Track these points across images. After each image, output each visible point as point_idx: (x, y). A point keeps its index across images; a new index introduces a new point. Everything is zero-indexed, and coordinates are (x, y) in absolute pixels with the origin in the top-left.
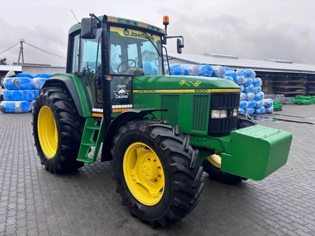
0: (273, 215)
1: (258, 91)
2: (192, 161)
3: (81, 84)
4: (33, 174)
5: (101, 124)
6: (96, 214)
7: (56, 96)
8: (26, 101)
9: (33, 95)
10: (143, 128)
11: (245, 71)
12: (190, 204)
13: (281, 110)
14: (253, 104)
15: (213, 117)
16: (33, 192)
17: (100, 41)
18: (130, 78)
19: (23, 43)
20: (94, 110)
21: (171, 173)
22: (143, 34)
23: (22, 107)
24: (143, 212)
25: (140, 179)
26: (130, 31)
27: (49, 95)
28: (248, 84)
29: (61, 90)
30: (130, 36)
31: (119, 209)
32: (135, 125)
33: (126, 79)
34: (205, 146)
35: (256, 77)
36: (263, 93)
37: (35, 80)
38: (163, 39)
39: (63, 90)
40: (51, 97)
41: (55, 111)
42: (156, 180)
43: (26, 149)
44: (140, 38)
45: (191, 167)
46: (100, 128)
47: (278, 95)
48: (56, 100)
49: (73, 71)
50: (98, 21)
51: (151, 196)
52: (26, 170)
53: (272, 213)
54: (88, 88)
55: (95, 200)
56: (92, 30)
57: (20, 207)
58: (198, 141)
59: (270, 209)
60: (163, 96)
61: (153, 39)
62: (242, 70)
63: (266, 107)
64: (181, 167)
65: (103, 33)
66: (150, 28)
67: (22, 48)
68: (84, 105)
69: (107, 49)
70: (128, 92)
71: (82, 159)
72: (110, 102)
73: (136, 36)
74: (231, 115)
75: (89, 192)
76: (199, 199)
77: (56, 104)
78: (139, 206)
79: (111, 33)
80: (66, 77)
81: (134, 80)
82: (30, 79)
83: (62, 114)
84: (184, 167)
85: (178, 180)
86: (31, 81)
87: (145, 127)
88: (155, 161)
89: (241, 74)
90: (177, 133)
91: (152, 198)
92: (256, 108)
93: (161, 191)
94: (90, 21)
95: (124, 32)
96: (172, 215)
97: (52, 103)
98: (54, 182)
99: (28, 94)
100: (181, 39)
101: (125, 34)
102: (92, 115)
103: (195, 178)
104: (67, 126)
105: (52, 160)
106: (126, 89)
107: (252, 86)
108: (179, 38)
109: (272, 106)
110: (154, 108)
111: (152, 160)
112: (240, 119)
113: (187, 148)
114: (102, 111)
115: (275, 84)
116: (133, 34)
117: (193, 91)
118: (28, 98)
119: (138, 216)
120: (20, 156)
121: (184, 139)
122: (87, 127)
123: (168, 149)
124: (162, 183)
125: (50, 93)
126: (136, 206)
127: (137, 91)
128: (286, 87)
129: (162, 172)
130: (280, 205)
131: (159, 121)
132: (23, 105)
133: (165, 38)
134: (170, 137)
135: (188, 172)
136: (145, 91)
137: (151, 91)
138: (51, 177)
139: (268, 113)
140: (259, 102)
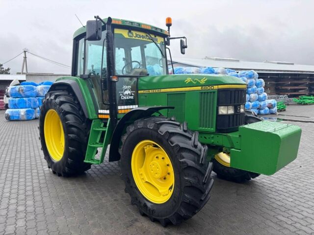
0: (284, 212)
1: (261, 92)
2: (201, 157)
3: (86, 87)
4: (41, 178)
5: (108, 125)
6: (105, 214)
7: (62, 99)
8: (30, 109)
9: (38, 102)
10: (151, 126)
11: (247, 72)
12: (201, 200)
13: (285, 110)
14: (256, 105)
15: (220, 113)
16: (41, 194)
17: (105, 42)
18: (135, 79)
19: (26, 53)
20: (100, 111)
21: (180, 170)
22: (147, 36)
23: (27, 114)
24: (153, 211)
25: (149, 178)
26: (134, 33)
27: (55, 98)
28: (251, 85)
29: (67, 93)
30: (134, 38)
31: (129, 209)
32: (143, 122)
33: (131, 80)
34: (213, 142)
35: (259, 78)
36: (266, 94)
37: (39, 88)
38: (166, 40)
39: (69, 94)
40: (58, 100)
41: (61, 114)
42: (165, 179)
43: (32, 154)
44: (144, 39)
45: (200, 162)
46: (106, 129)
47: (281, 96)
48: (62, 103)
49: (79, 74)
50: (102, 23)
51: (160, 194)
52: (34, 174)
53: (283, 209)
54: (94, 90)
55: (104, 201)
56: (97, 32)
57: (29, 209)
58: (206, 138)
59: (282, 206)
60: (169, 94)
61: (157, 40)
62: (244, 71)
63: (269, 108)
64: (191, 163)
65: (107, 34)
66: (154, 30)
67: (25, 58)
68: (90, 107)
69: (112, 50)
70: (134, 93)
71: (89, 160)
72: (116, 103)
73: (140, 37)
74: (238, 111)
75: (97, 193)
76: (209, 195)
77: (63, 106)
78: (149, 205)
79: (115, 35)
80: (71, 81)
81: (139, 80)
82: (34, 87)
83: (69, 116)
84: (193, 163)
85: (188, 176)
86: (35, 89)
87: (153, 124)
88: (163, 158)
89: (243, 76)
90: (185, 129)
91: (162, 196)
92: (259, 109)
93: (171, 188)
94: (95, 24)
95: (128, 34)
96: (183, 212)
97: (58, 106)
98: (61, 185)
99: (32, 101)
100: (184, 40)
101: (129, 36)
102: (98, 116)
103: (205, 174)
104: (73, 129)
105: (59, 162)
106: (132, 89)
107: (255, 87)
108: (183, 39)
109: (276, 107)
110: (161, 106)
111: (160, 157)
112: (246, 116)
113: (196, 144)
114: (108, 112)
115: (277, 85)
116: (137, 35)
117: (199, 88)
118: (32, 106)
119: (147, 214)
120: (27, 161)
121: (192, 135)
122: (94, 129)
123: (177, 145)
124: (172, 180)
125: (56, 97)
126: (145, 205)
127: (142, 91)
128: (289, 88)
129: (171, 169)
130: (292, 202)
131: (167, 118)
132: (28, 113)
133: (168, 39)
134: (178, 133)
135: (198, 167)
136: (150, 91)
137: (157, 90)
138: (59, 179)
139: (272, 114)
140: (262, 103)
